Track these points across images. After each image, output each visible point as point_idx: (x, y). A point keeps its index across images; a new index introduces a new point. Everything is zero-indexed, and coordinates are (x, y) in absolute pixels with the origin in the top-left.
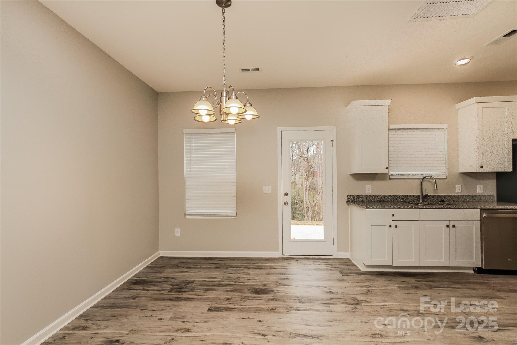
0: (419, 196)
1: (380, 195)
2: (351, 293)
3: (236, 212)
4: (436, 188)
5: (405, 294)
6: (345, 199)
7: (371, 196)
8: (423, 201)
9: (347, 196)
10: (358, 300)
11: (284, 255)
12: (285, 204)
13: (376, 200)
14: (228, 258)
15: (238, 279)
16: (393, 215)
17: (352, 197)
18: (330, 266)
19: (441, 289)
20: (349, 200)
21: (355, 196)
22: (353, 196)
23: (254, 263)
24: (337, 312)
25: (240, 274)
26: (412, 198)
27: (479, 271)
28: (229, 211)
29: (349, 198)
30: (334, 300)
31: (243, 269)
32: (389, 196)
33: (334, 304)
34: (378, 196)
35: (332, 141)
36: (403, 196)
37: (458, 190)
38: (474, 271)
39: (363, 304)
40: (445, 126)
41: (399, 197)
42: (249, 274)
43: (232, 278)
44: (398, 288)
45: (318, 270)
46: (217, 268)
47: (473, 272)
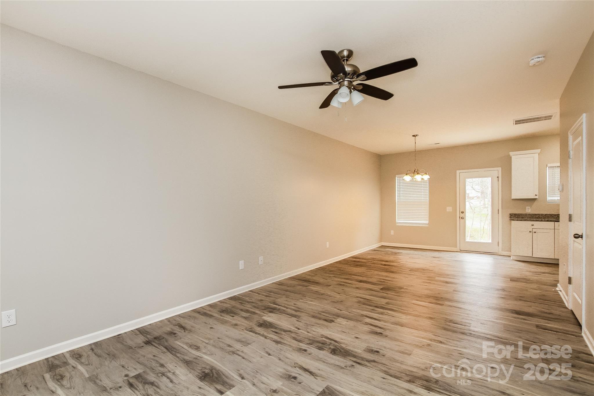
6: (508, 216)
9: (510, 214)
11: (461, 250)
12: (462, 218)
13: (534, 217)
17: (514, 214)
29: (511, 216)
32: (546, 214)
34: (536, 214)
35: (498, 177)
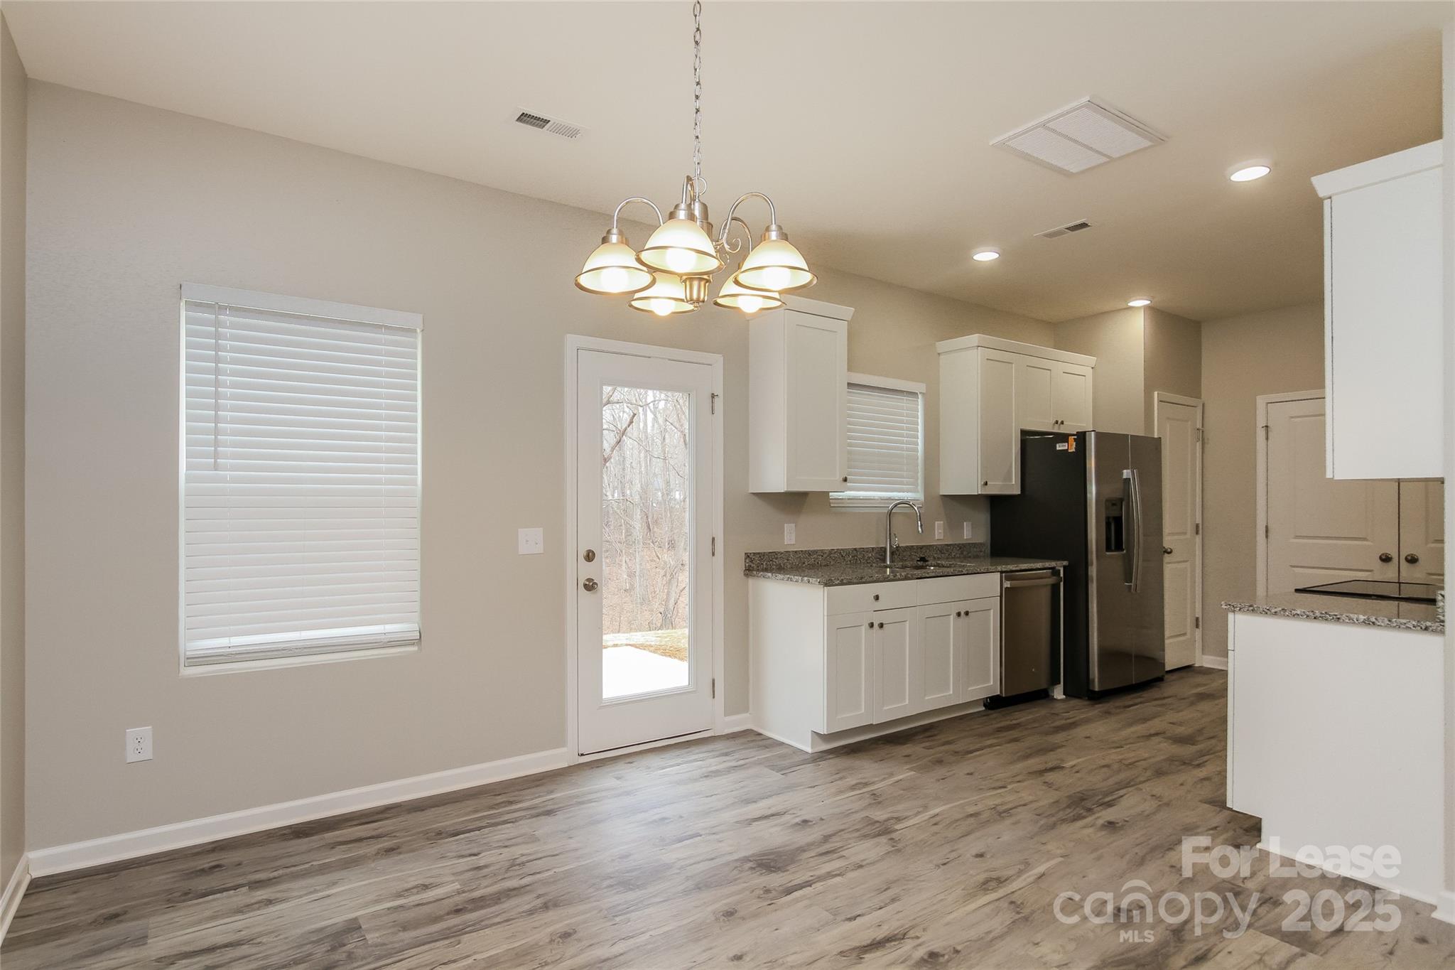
0: (885, 549)
1: (815, 551)
2: (850, 811)
3: (416, 627)
4: (920, 530)
5: (939, 780)
6: (741, 564)
7: (796, 552)
8: (892, 561)
9: (746, 554)
10: (878, 822)
11: (582, 755)
12: (585, 585)
13: (806, 564)
14: (392, 808)
15: (513, 864)
16: (877, 598)
17: (758, 556)
18: (727, 758)
19: (978, 753)
20: (752, 565)
21: (764, 554)
22: (759, 553)
23: (511, 803)
24: (871, 863)
25: (506, 847)
26: (870, 555)
27: (993, 703)
28: (389, 628)
29: (751, 562)
30: (834, 839)
31: (495, 828)
32: (831, 552)
33: (845, 848)
34: (810, 553)
35: (713, 396)
36: (855, 549)
37: (939, 534)
38: (985, 705)
39: (897, 827)
40: (919, 387)
41: (848, 552)
42: (534, 839)
43: (492, 868)
44: (913, 773)
45: (713, 775)
46: (390, 851)
47: (984, 708)
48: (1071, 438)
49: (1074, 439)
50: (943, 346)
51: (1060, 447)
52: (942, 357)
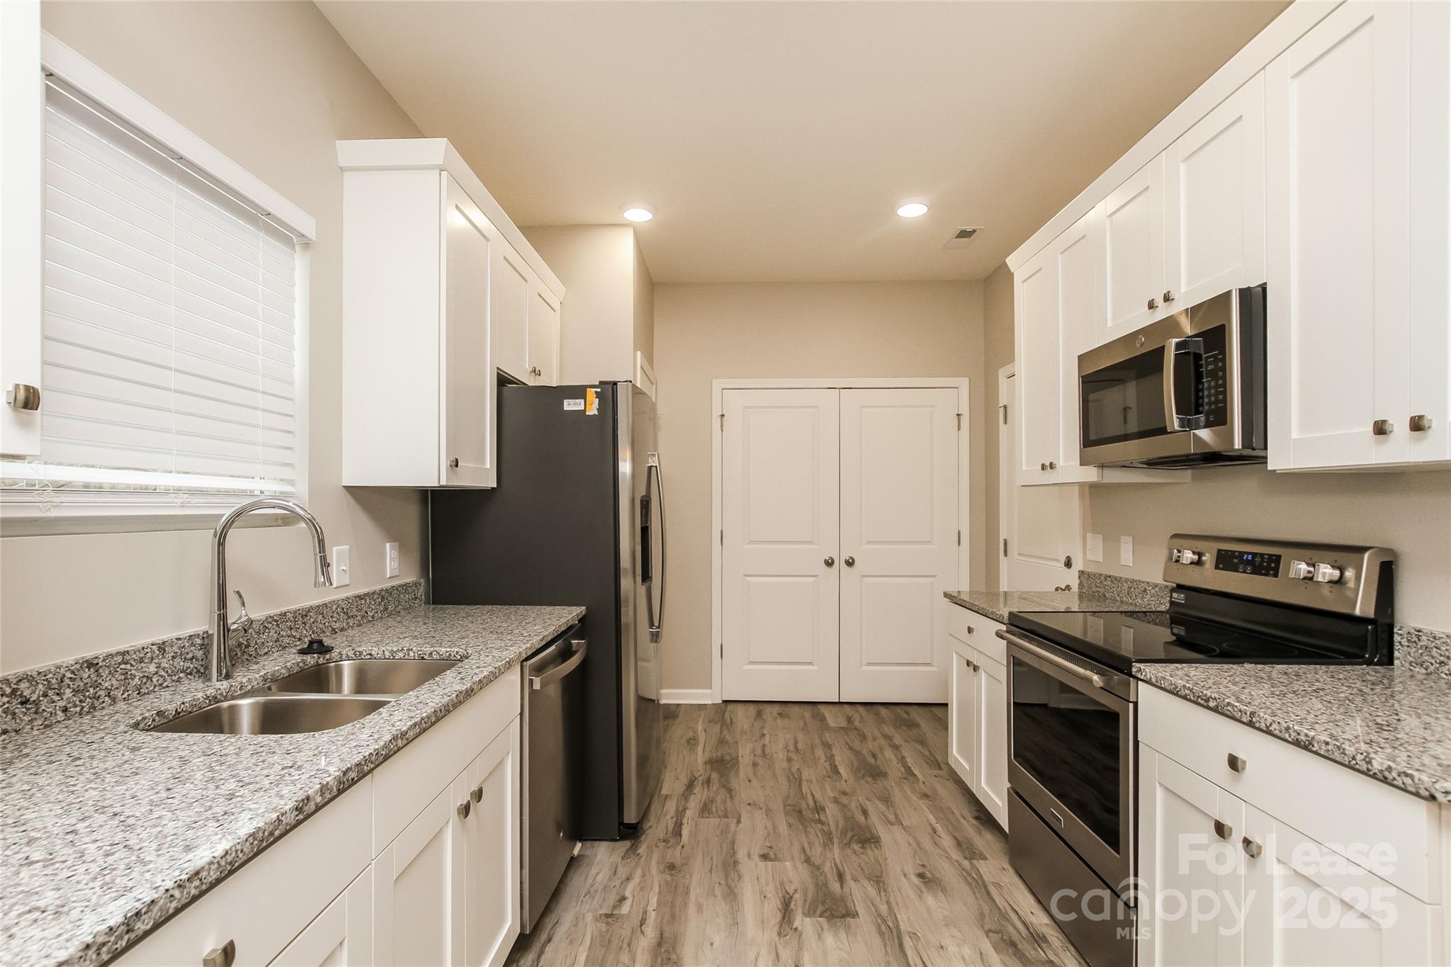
37: (341, 573)
48: (591, 393)
49: (596, 392)
50: (353, 151)
51: (570, 405)
52: (348, 177)
